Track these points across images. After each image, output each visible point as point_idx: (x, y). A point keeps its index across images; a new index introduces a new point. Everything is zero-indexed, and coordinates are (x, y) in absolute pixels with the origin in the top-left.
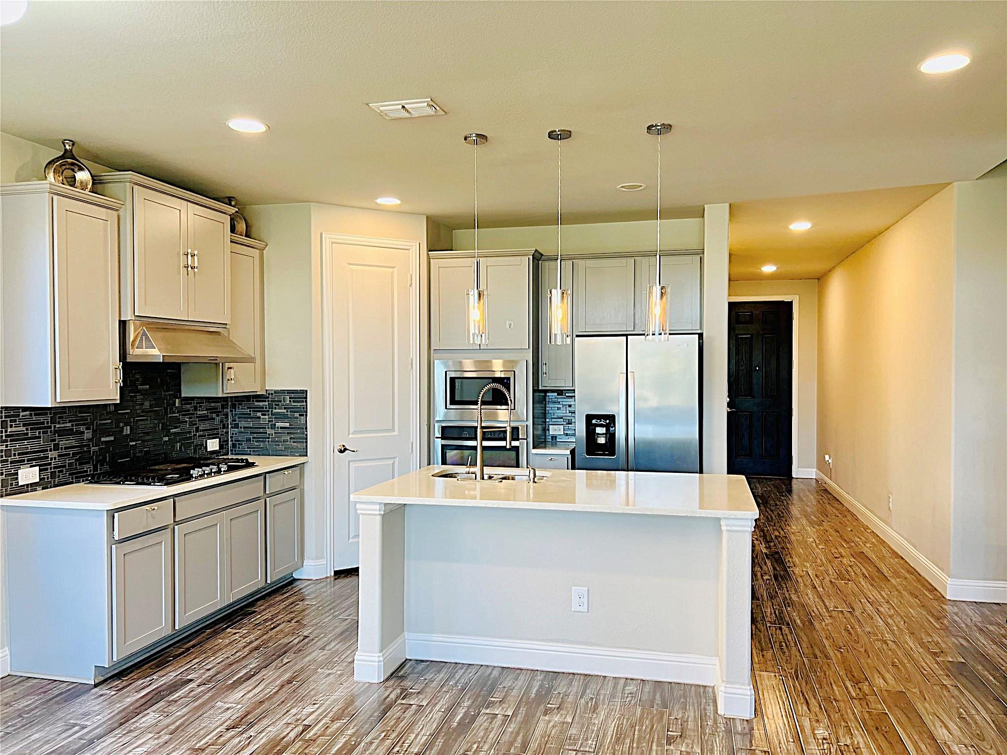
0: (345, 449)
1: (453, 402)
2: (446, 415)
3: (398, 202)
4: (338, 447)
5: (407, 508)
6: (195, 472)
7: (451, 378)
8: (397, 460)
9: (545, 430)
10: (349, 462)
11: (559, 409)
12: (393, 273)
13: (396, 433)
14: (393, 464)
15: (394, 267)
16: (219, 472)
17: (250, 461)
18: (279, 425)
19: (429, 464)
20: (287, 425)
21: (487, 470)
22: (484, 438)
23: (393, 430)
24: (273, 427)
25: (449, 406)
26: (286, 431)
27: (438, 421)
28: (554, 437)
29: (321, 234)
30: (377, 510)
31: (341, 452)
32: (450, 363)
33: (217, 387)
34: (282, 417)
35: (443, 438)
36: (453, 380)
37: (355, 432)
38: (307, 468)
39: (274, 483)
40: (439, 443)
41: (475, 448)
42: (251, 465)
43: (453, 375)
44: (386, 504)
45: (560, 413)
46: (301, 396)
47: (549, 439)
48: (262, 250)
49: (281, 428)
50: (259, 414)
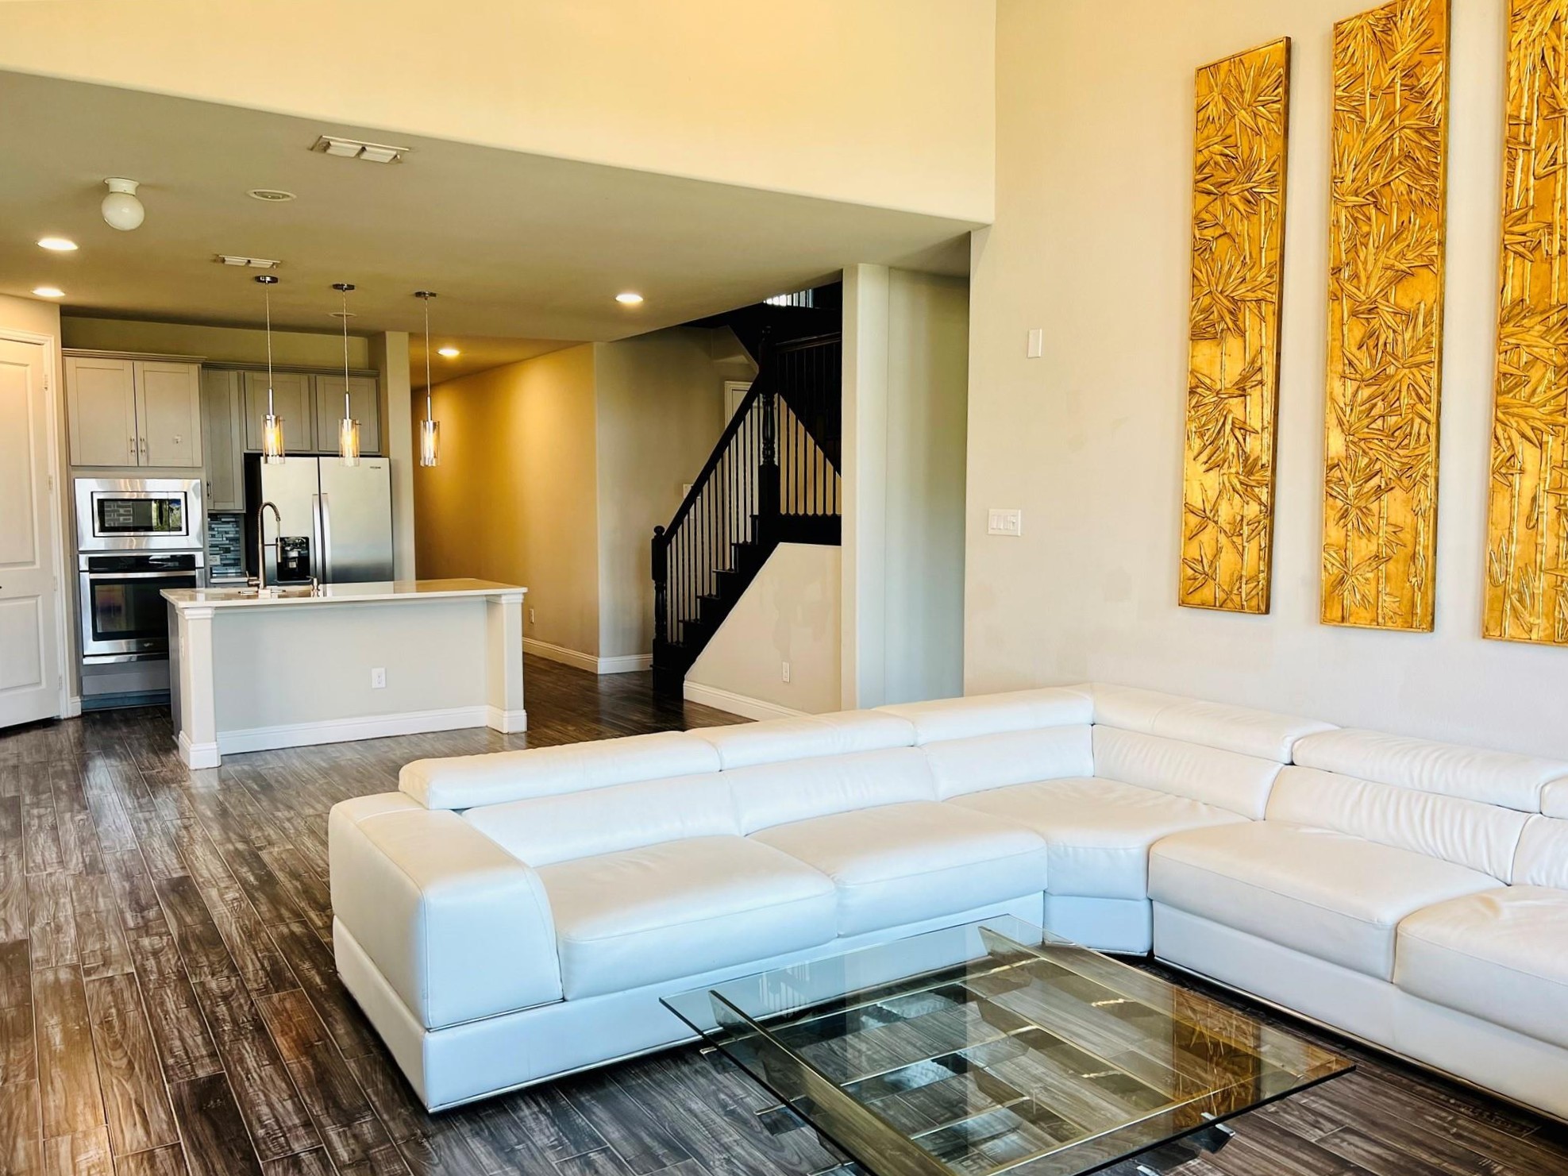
1: (103, 529)
2: (93, 542)
3: (63, 294)
7: (99, 500)
8: (40, 598)
12: (25, 373)
13: (37, 567)
14: (37, 604)
15: (27, 365)
23: (33, 563)
25: (97, 534)
27: (84, 552)
35: (91, 571)
36: (101, 502)
40: (86, 578)
43: (102, 496)
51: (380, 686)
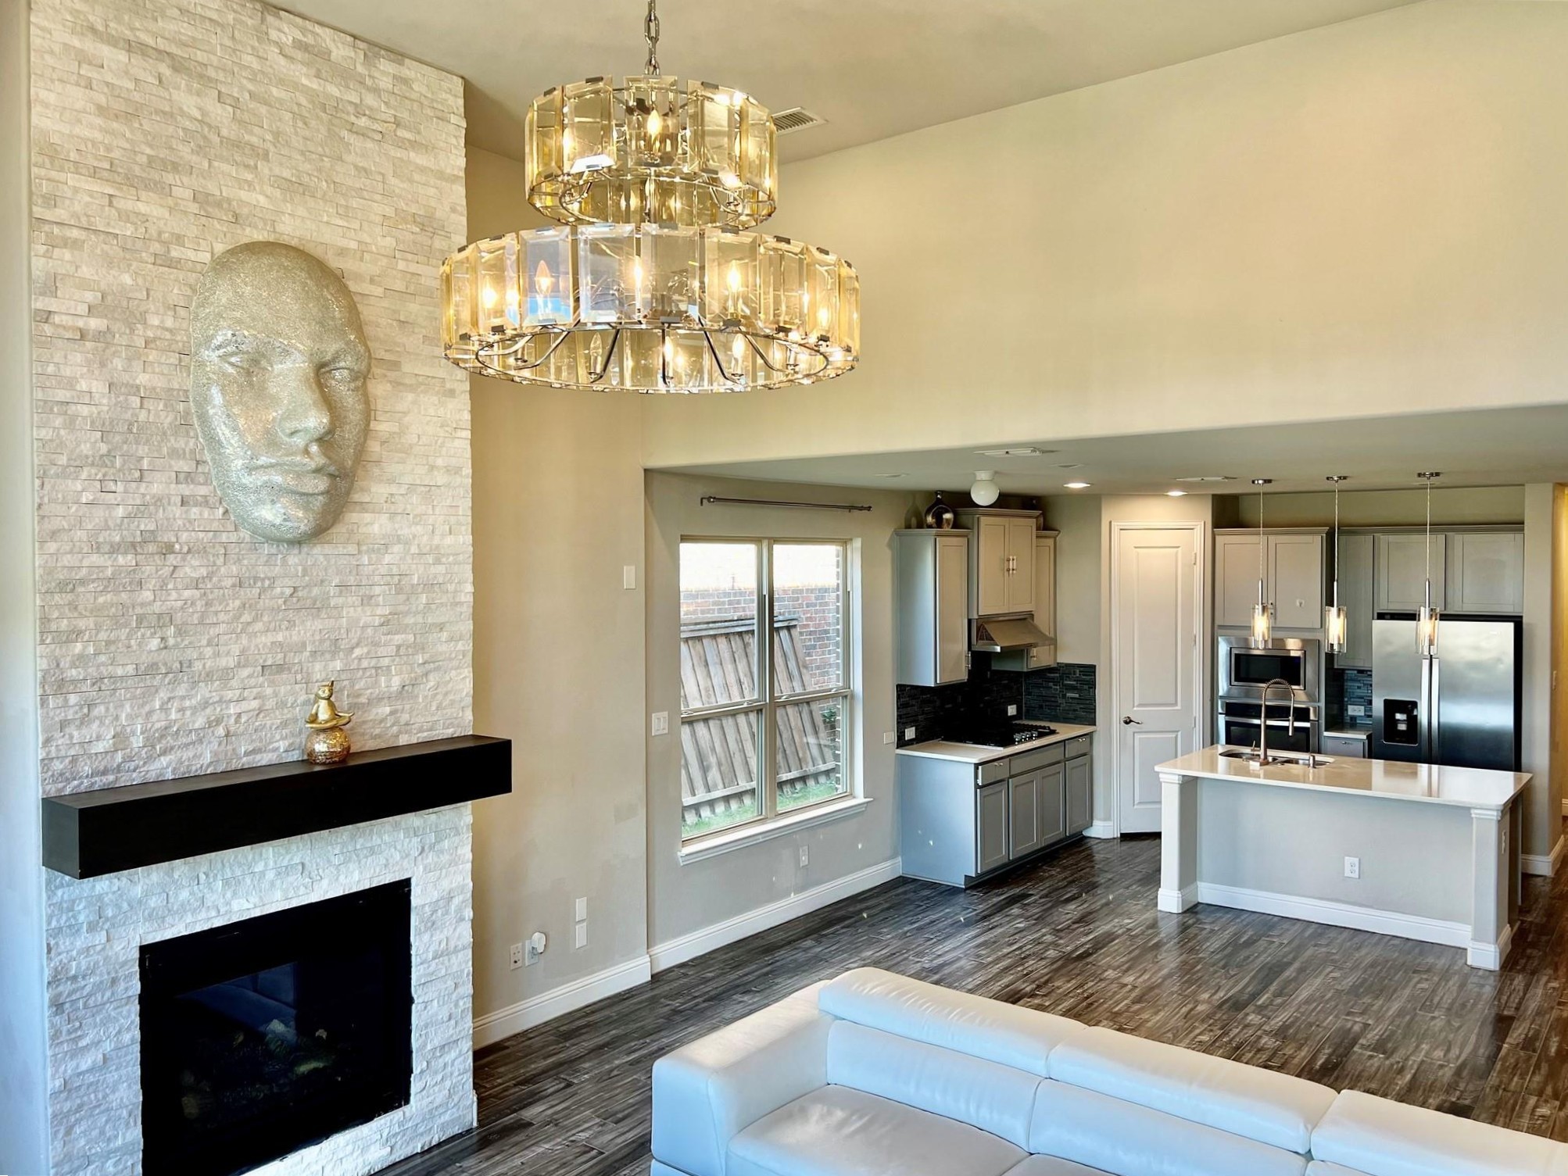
0: (1131, 721)
1: (1237, 678)
2: (1229, 690)
4: (1122, 720)
5: (1199, 781)
6: (1017, 737)
7: (1236, 654)
8: (1179, 733)
9: (1343, 709)
10: (1134, 733)
11: (1359, 688)
12: (1177, 553)
13: (1179, 707)
14: (1176, 737)
15: (1179, 547)
16: (1031, 738)
17: (1052, 728)
18: (1069, 695)
19: (1212, 744)
20: (1077, 696)
21: (1271, 753)
22: (1267, 717)
23: (1176, 704)
24: (1064, 696)
25: (1234, 683)
26: (1076, 701)
27: (1221, 697)
28: (1353, 718)
29: (1110, 522)
30: (1176, 779)
31: (1126, 723)
32: (1233, 639)
33: (1022, 662)
34: (1072, 688)
35: (1226, 714)
36: (1237, 656)
37: (1140, 705)
38: (1096, 737)
39: (1072, 750)
40: (1223, 719)
41: (1259, 726)
42: (1053, 732)
43: (1238, 651)
44: (1184, 776)
45: (1359, 692)
46: (1090, 670)
47: (1348, 720)
48: (1055, 538)
49: (1072, 698)
50: (1051, 684)
51: (1352, 875)
